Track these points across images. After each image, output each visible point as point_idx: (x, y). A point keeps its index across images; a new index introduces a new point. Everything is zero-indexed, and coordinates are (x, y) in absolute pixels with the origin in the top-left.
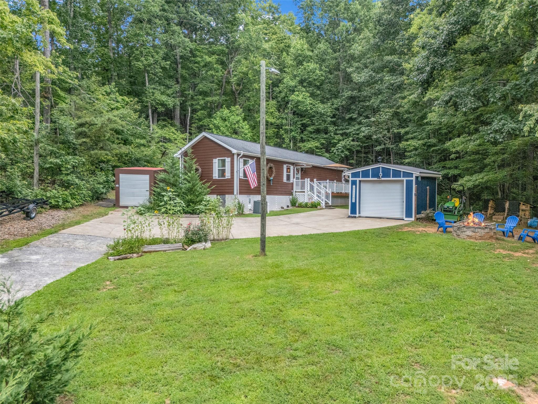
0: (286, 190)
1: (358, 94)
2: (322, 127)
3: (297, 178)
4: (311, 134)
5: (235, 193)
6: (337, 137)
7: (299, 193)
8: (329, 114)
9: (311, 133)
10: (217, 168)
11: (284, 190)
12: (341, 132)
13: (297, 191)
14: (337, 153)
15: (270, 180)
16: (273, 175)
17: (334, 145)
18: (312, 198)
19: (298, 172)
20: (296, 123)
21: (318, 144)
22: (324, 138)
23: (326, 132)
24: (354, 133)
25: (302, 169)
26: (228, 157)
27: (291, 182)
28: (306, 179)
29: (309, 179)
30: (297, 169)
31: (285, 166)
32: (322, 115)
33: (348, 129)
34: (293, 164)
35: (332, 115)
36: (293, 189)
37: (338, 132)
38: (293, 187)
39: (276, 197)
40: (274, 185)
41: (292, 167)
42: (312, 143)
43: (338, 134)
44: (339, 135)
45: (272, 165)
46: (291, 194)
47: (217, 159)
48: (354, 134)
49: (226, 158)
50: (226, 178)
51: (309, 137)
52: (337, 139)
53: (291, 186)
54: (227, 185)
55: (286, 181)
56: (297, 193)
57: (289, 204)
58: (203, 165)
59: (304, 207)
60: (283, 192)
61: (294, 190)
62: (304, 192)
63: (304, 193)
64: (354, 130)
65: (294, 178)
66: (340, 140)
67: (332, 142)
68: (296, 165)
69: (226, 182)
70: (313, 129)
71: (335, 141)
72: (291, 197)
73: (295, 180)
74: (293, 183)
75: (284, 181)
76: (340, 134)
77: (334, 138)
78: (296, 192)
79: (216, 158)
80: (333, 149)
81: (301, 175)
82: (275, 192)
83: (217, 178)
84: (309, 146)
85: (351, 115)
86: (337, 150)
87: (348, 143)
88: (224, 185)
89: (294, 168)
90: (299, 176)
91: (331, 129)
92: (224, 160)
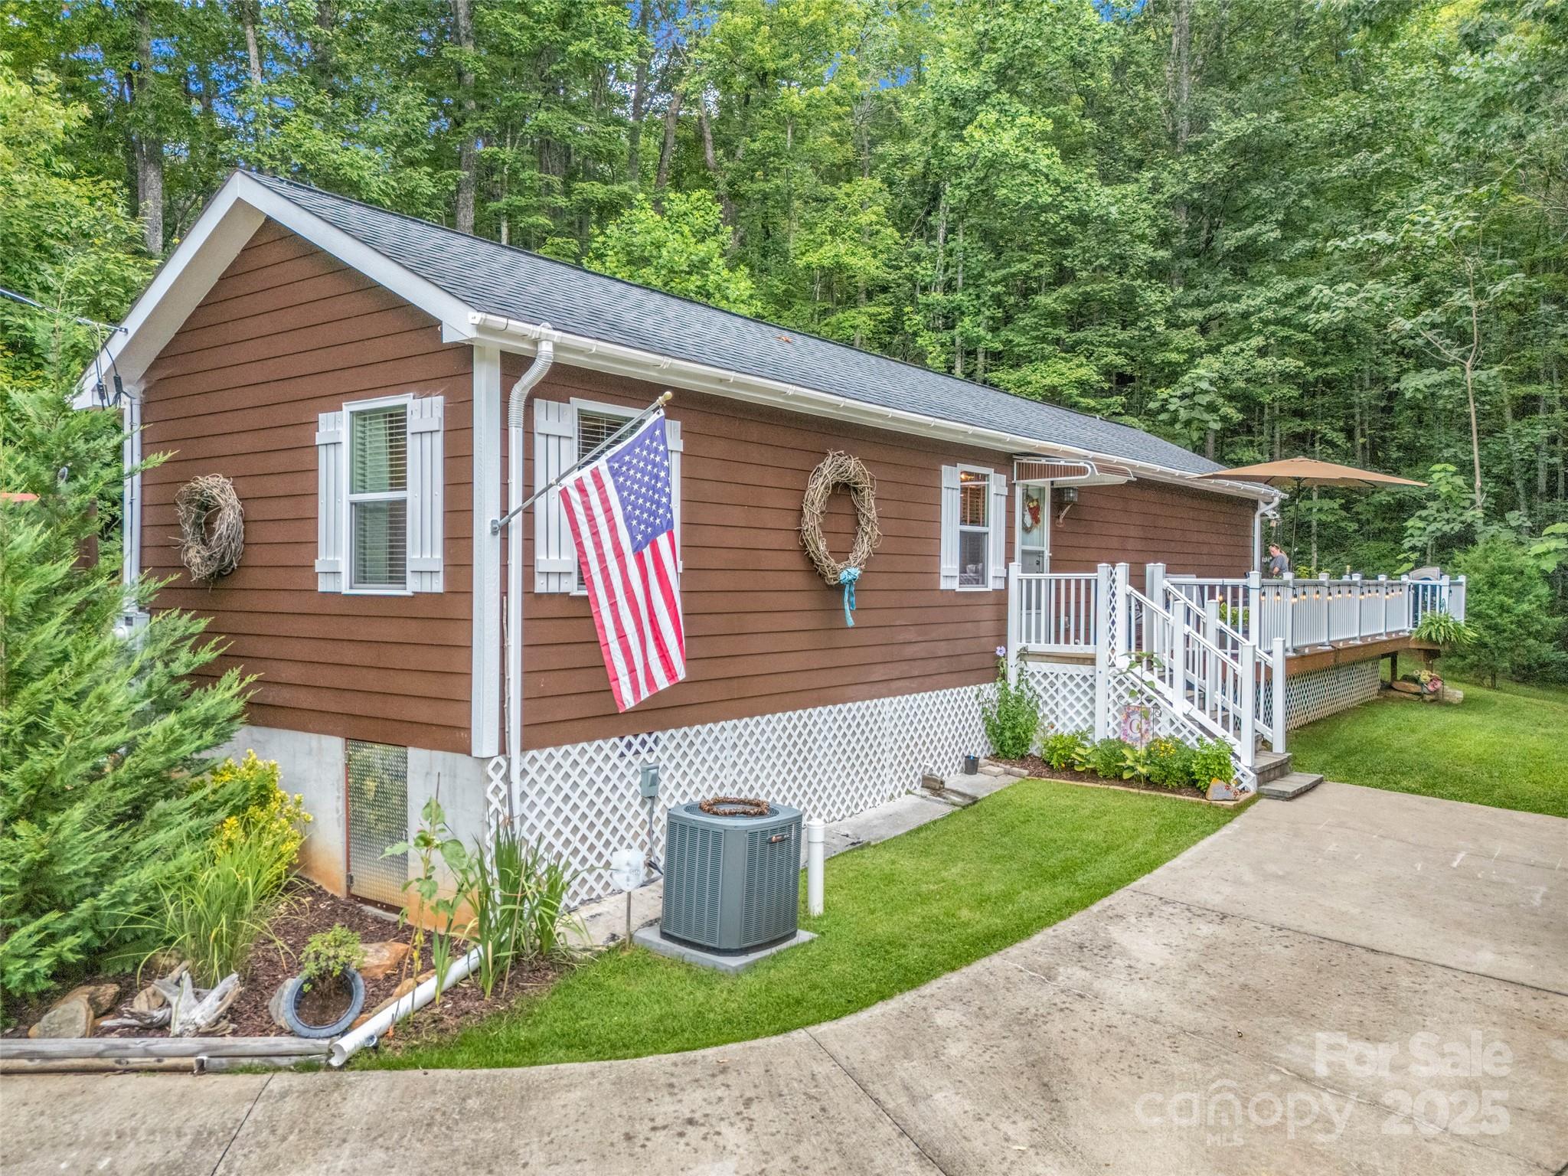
0: (960, 647)
1: (1286, 131)
2: (1109, 287)
3: (1032, 559)
4: (1054, 326)
5: (485, 740)
6: (1178, 337)
7: (1046, 667)
8: (1142, 226)
9: (1053, 318)
10: (346, 498)
11: (942, 649)
12: (1198, 314)
13: (1033, 647)
14: (1183, 415)
15: (839, 588)
16: (863, 549)
17: (1171, 375)
18: (1147, 708)
19: (1035, 513)
20: (981, 275)
21: (1089, 372)
22: (1119, 345)
23: (1126, 310)
24: (1268, 314)
25: (1058, 493)
26: (423, 386)
27: (992, 584)
28: (1103, 568)
29: (1122, 570)
30: (1027, 497)
31: (952, 478)
32: (1109, 229)
33: (1236, 299)
34: (1004, 460)
35: (1152, 233)
36: (1002, 638)
37: (1185, 315)
38: (1002, 619)
39: (890, 707)
40: (873, 618)
41: (996, 484)
42: (1062, 366)
43: (1185, 325)
44: (1193, 329)
45: (853, 465)
46: (995, 671)
47: (348, 407)
48: (1266, 323)
49: (407, 399)
50: (413, 585)
51: (1043, 339)
52: (1184, 345)
53: (988, 613)
54: (415, 658)
55: (955, 585)
56: (1032, 666)
57: (980, 747)
58: (258, 464)
59: (1093, 775)
60: (932, 666)
61: (1015, 645)
62: (1091, 660)
63: (1085, 670)
64: (1270, 302)
65: (1009, 558)
66: (1193, 355)
67: (1158, 358)
68: (1027, 471)
69: (412, 631)
70: (1065, 299)
71: (1174, 357)
72: (990, 690)
73: (1015, 568)
74: (1001, 598)
75: (944, 585)
76: (1193, 322)
77: (1164, 345)
78: (1023, 655)
79: (332, 400)
80: (1163, 393)
81: (1055, 532)
82: (878, 673)
83: (344, 585)
84: (1047, 381)
85: (1250, 231)
86: (1183, 397)
87: (1240, 363)
88: (396, 657)
89: (1011, 487)
90: (1042, 539)
91: (1152, 296)
92: (396, 420)
